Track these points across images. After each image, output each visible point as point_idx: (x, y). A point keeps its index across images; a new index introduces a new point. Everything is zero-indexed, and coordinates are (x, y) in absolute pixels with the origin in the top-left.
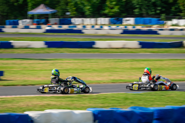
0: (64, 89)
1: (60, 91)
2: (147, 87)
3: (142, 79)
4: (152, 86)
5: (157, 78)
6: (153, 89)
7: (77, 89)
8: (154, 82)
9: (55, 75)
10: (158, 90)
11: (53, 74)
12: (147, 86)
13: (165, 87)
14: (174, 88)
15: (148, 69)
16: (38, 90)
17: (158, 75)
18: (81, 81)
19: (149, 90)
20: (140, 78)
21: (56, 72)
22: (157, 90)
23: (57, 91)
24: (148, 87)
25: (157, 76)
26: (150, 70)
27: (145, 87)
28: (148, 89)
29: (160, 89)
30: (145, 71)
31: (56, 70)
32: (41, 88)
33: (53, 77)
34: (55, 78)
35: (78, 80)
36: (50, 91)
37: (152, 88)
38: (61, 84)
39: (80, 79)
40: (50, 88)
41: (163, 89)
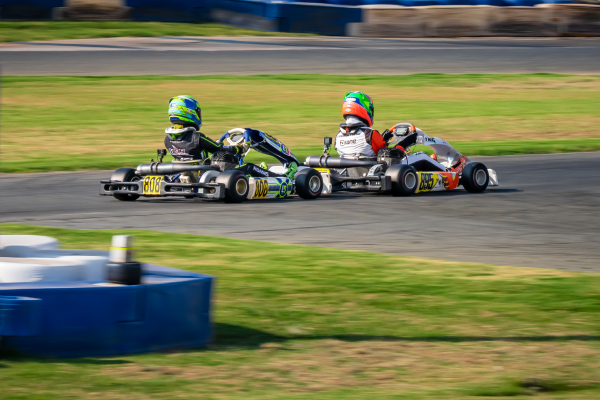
0: (233, 182)
1: (218, 189)
2: (373, 181)
3: (338, 146)
4: (393, 174)
5: (401, 139)
6: (396, 190)
7: (280, 181)
8: (396, 154)
9: (186, 124)
10: (418, 191)
11: (175, 121)
12: (371, 173)
13: (444, 179)
14: (480, 181)
15: (358, 101)
16: (106, 188)
17: (407, 127)
18: (280, 149)
19: (379, 193)
20: (330, 142)
21: (189, 110)
22: (411, 193)
23: (201, 191)
24: (376, 180)
25: (402, 131)
26: (367, 104)
27: (363, 181)
28: (377, 186)
29: (424, 188)
30: (348, 110)
31: (189, 104)
32: (119, 178)
33: (178, 130)
34: (185, 136)
35: (268, 141)
36: (168, 188)
37: (394, 183)
38: (208, 162)
39: (274, 140)
40: (166, 179)
41: (438, 187)
